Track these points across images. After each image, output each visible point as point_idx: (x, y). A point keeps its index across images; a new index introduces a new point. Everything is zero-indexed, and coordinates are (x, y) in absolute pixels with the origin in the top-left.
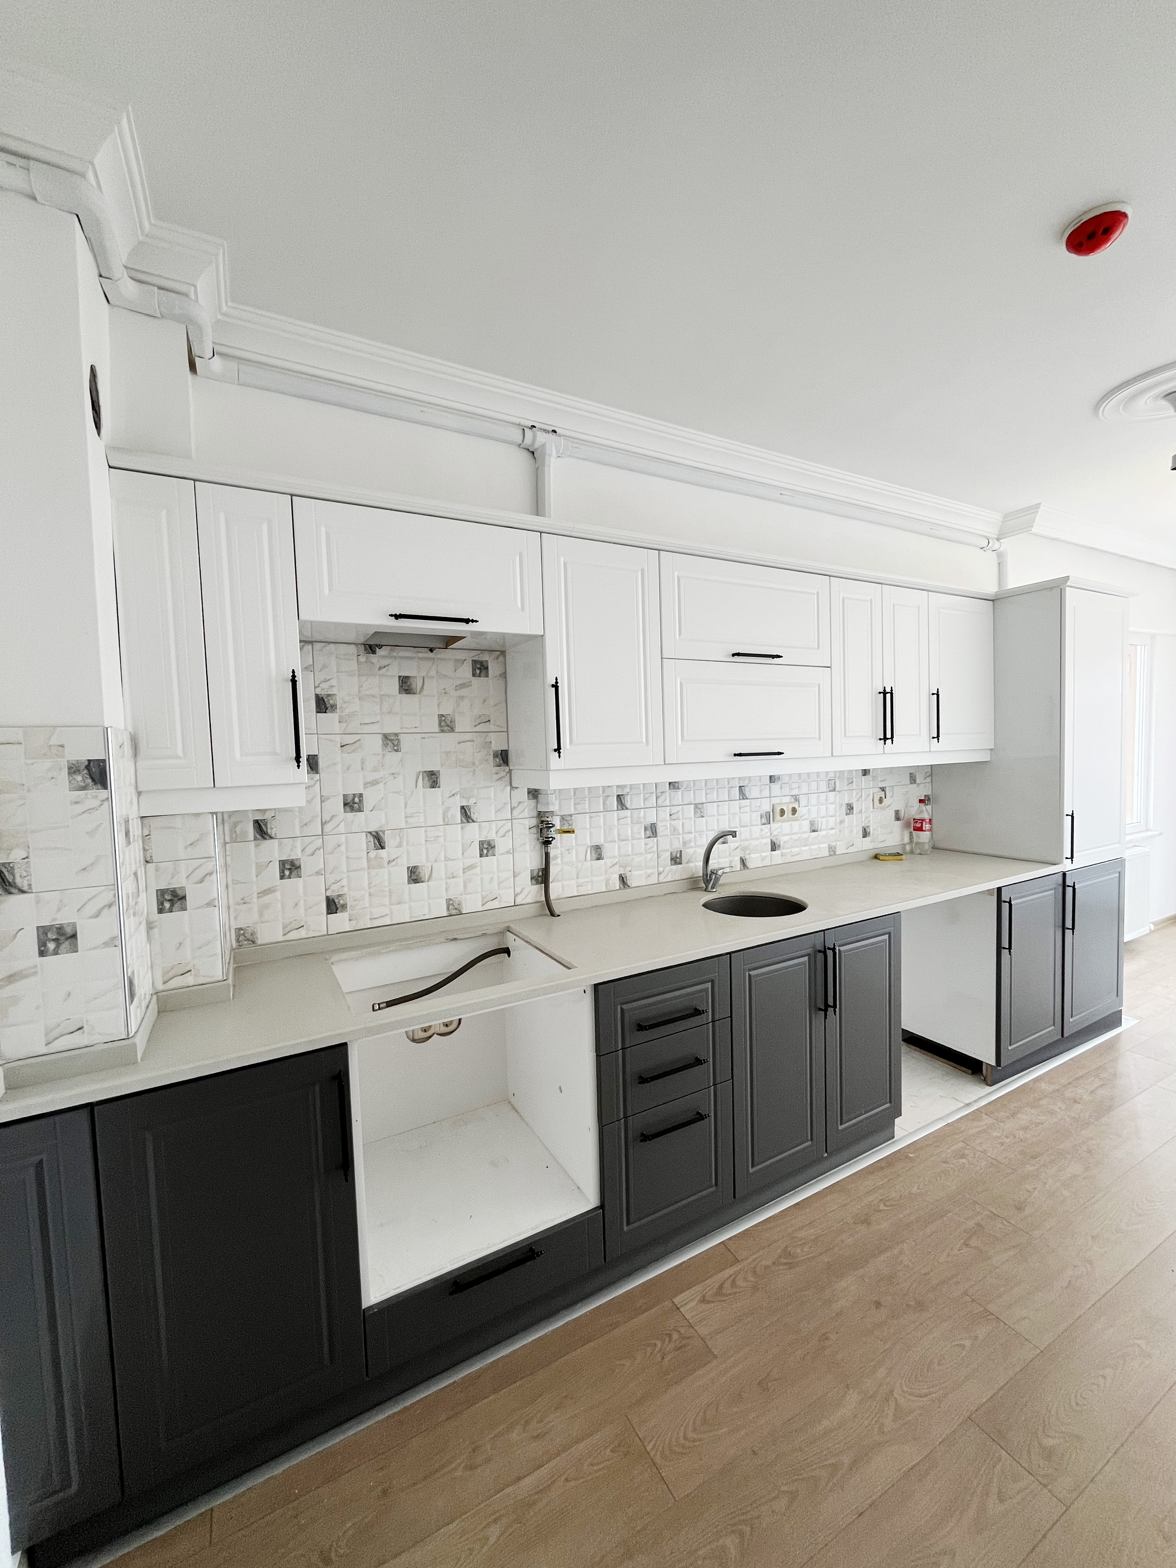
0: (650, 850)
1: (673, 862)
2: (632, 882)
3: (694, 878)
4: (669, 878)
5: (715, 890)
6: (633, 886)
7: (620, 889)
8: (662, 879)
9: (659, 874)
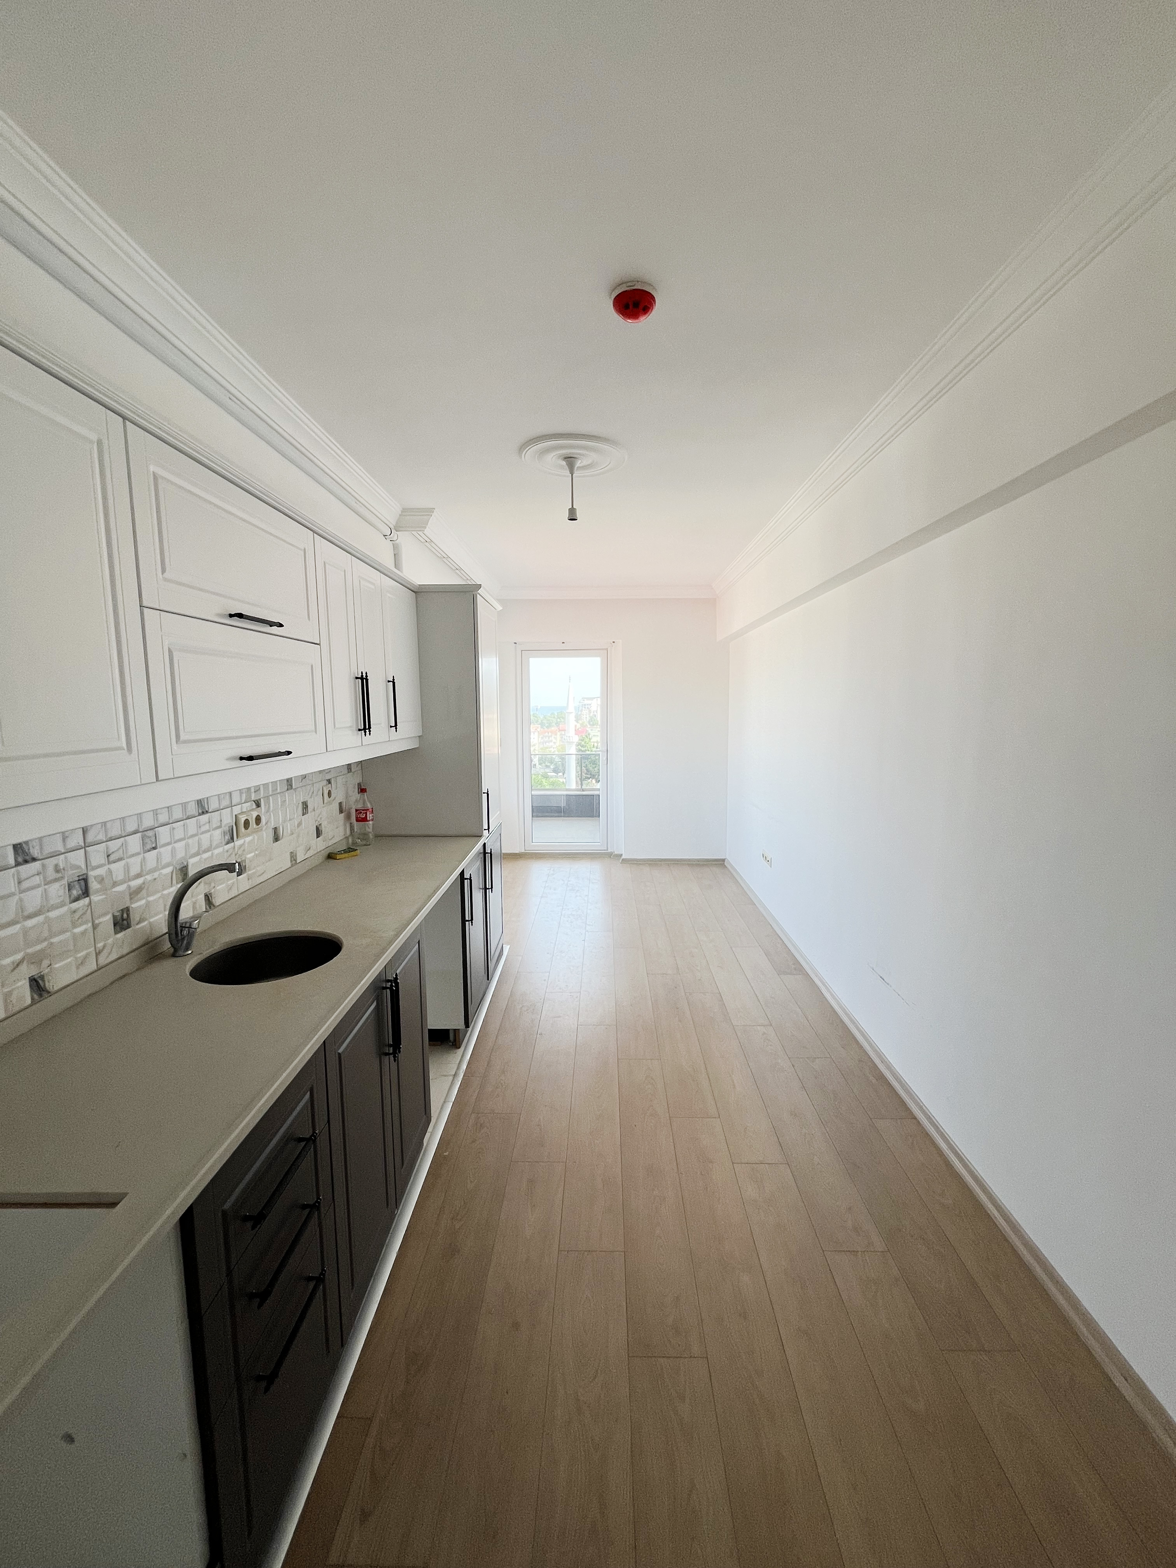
0: (80, 921)
1: (118, 928)
2: (54, 983)
3: (151, 941)
4: (114, 956)
5: (190, 952)
6: (56, 989)
7: (34, 1002)
8: (103, 960)
9: (98, 954)
